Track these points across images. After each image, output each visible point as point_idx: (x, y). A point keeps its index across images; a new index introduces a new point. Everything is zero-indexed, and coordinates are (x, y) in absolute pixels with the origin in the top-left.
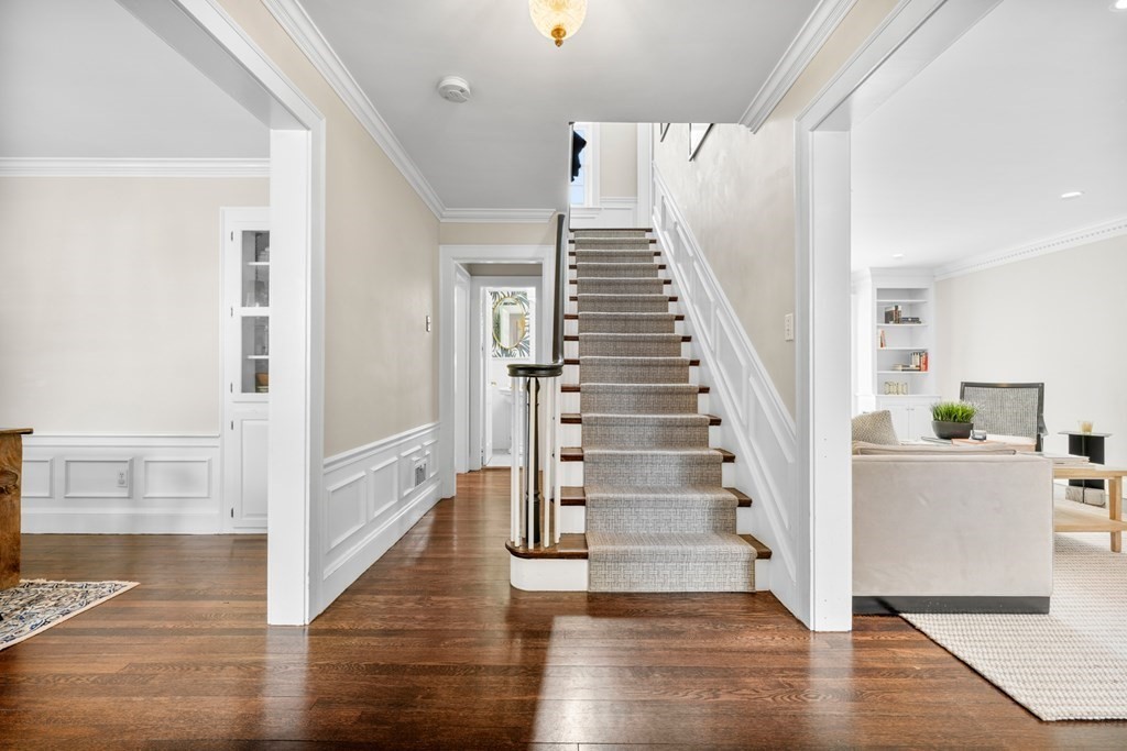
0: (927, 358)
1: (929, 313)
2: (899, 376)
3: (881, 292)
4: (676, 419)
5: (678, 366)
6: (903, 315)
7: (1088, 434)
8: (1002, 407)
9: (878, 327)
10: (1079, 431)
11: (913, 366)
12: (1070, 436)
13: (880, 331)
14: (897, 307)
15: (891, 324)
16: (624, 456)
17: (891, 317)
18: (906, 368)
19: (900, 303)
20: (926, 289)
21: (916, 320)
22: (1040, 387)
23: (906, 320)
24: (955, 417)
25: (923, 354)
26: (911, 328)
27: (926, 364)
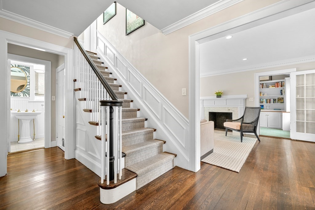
4: (137, 120)
5: (127, 102)
16: (129, 135)
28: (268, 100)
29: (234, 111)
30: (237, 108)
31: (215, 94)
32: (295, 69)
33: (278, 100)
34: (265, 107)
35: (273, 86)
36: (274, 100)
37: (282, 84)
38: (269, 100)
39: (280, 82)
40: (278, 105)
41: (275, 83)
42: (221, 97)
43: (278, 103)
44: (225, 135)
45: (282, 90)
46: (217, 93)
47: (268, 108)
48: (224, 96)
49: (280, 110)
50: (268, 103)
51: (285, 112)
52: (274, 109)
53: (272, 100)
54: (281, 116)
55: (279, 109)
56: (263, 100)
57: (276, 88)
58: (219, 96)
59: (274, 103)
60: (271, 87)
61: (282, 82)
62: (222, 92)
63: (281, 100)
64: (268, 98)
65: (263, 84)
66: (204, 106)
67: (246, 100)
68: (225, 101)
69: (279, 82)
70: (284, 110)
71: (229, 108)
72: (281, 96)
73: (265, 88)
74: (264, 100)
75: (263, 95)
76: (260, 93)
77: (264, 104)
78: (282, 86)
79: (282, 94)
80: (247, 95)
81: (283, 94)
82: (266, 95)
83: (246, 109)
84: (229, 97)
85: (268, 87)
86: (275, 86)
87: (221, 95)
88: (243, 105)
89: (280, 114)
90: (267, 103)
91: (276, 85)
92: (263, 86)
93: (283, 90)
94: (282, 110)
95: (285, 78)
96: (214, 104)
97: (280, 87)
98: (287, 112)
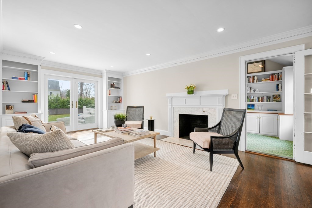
0: (121, 99)
1: (122, 86)
2: (114, 104)
3: (109, 78)
6: (115, 86)
7: (151, 120)
8: (136, 113)
9: (108, 89)
10: (150, 119)
11: (118, 101)
12: (149, 120)
13: (109, 90)
14: (113, 83)
15: (112, 88)
17: (112, 86)
18: (116, 102)
19: (115, 82)
20: (121, 79)
21: (118, 88)
22: (143, 107)
23: (116, 87)
24: (120, 119)
25: (120, 98)
26: (118, 90)
27: (121, 100)
28: (260, 98)
29: (210, 113)
30: (215, 108)
31: (186, 89)
32: (303, 46)
33: (273, 98)
34: (256, 107)
35: (266, 80)
36: (269, 98)
37: (278, 77)
38: (262, 97)
39: (276, 74)
40: (273, 105)
41: (270, 75)
42: (193, 93)
43: (274, 102)
44: (193, 151)
45: (278, 85)
46: (188, 88)
47: (260, 108)
48: (198, 92)
49: (276, 111)
50: (261, 102)
51: (283, 114)
52: (268, 110)
53: (265, 98)
54: (278, 120)
55: (274, 110)
56: (254, 97)
57: (271, 81)
58: (191, 91)
59: (267, 101)
60: (264, 81)
61: (278, 73)
62: (194, 86)
63: (278, 98)
64: (261, 95)
65: (254, 77)
66: (173, 106)
67: (226, 97)
68: (199, 99)
69: (274, 74)
70: (281, 111)
71: (204, 110)
72: (277, 93)
73: (256, 82)
74: (256, 98)
75: (254, 91)
76: (250, 89)
77: (256, 103)
78: (278, 79)
79: (278, 90)
80: (229, 90)
81: (280, 90)
82: (258, 92)
83: (224, 111)
84: (204, 93)
85: (260, 80)
86: (269, 80)
87: (193, 91)
88: (222, 105)
89: (276, 116)
90: (259, 102)
91: (271, 78)
92: (254, 79)
93: (280, 85)
94: (279, 112)
95: (284, 67)
96: (185, 104)
97: (276, 81)
98: (285, 114)
